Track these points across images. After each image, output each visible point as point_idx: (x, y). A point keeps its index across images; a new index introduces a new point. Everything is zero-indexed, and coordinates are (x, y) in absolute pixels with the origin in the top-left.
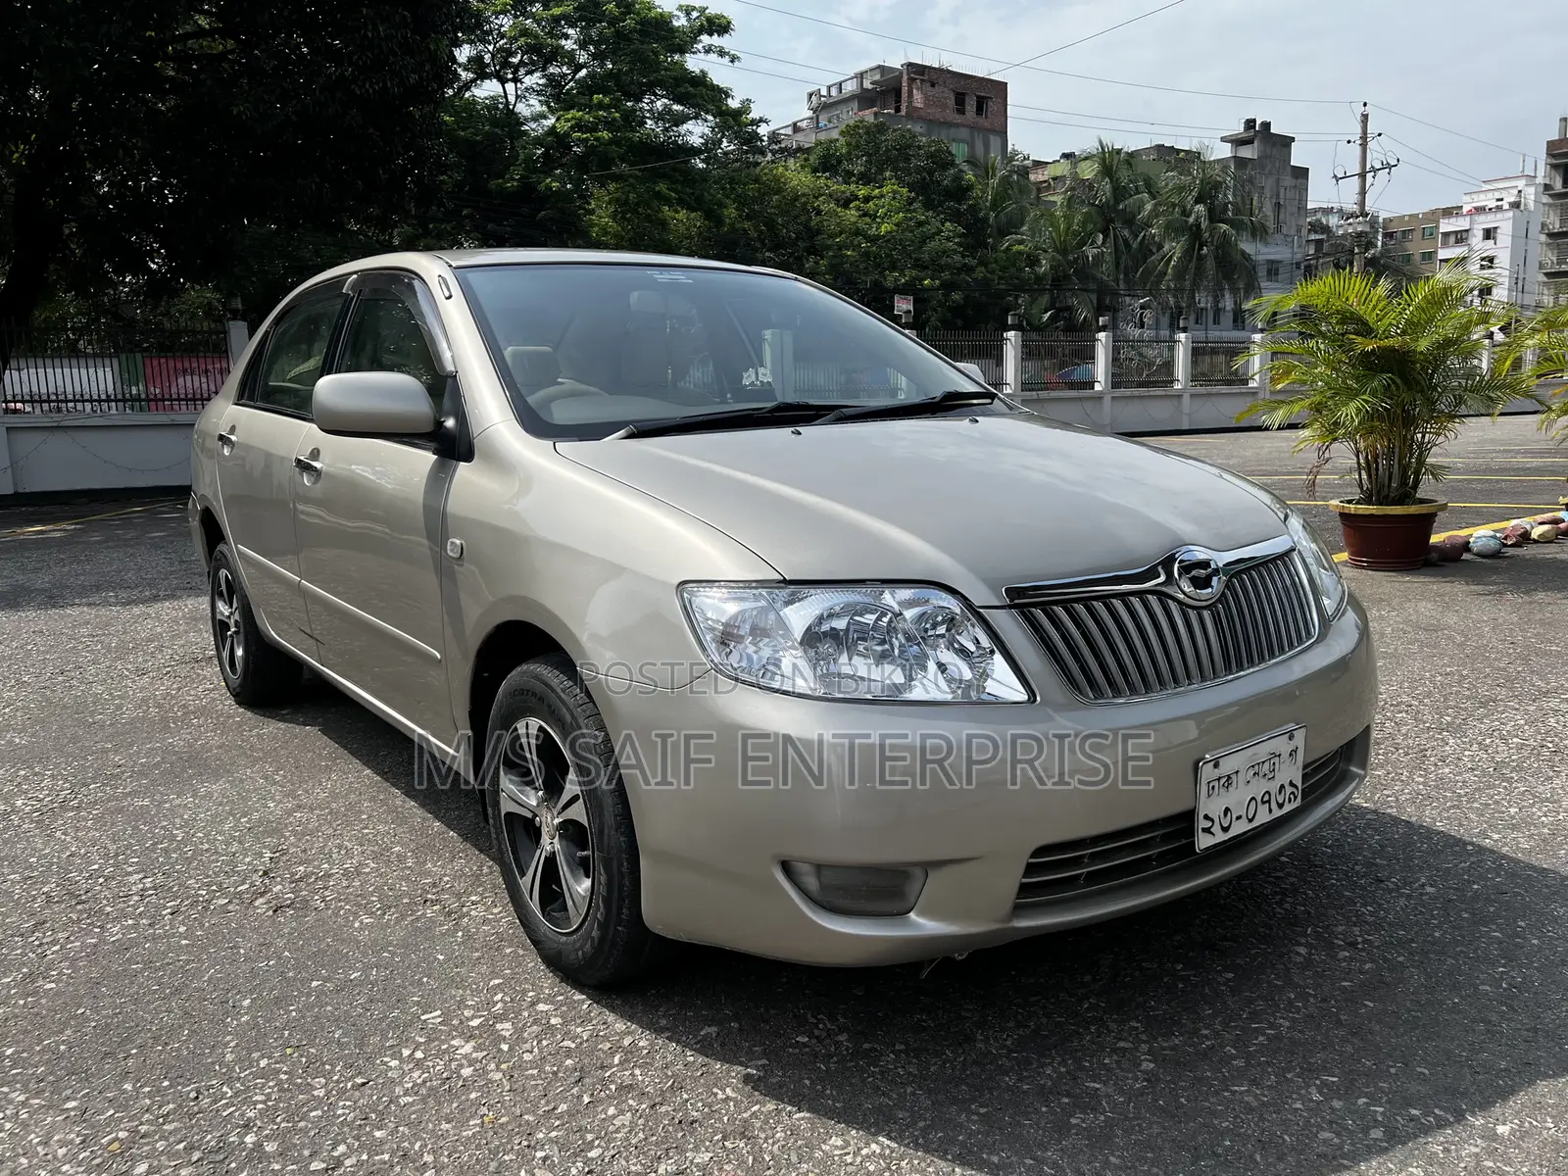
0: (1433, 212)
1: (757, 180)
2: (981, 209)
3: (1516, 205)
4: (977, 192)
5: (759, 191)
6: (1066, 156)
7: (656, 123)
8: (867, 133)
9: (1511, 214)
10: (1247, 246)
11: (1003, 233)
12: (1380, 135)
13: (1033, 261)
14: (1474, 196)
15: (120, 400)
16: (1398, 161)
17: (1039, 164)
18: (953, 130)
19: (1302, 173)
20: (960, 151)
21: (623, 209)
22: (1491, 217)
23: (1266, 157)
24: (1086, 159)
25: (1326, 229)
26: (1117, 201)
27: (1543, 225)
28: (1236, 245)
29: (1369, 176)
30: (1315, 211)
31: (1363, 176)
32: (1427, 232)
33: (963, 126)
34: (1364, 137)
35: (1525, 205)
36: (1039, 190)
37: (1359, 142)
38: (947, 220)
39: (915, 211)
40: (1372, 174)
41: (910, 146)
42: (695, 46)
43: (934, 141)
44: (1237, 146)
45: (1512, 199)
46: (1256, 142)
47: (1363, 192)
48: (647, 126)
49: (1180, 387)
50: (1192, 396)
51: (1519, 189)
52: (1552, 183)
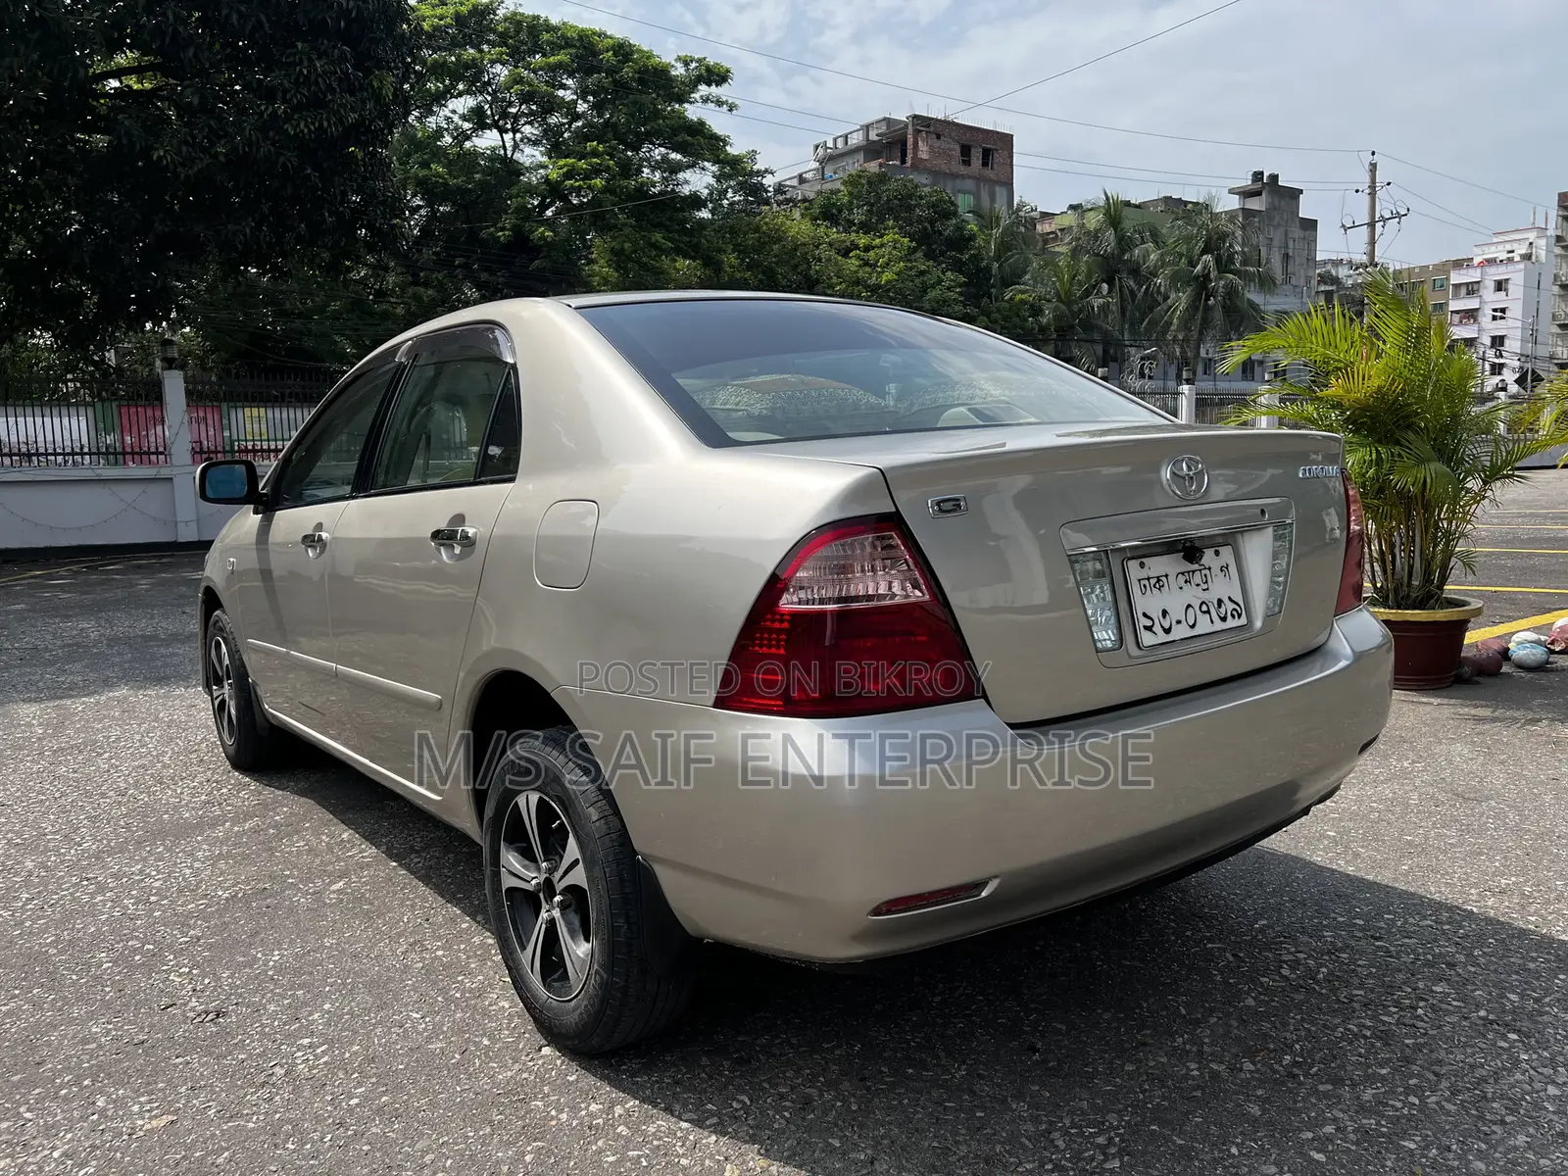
0: (1445, 264)
1: (757, 229)
2: (983, 259)
3: (1527, 257)
4: (980, 241)
5: (759, 241)
6: (1072, 207)
7: (653, 172)
8: (869, 183)
9: (1522, 266)
10: (1254, 296)
11: (1007, 283)
12: (1389, 184)
13: (1036, 311)
14: (1486, 248)
15: (94, 454)
16: (1408, 210)
17: (1046, 216)
18: (958, 181)
19: (1311, 225)
20: (964, 202)
21: (619, 258)
22: (1502, 269)
23: (1275, 209)
24: (1091, 209)
25: (1336, 281)
26: (1123, 252)
27: (1556, 277)
28: (1243, 294)
29: (1379, 225)
30: (1325, 262)
31: (1372, 225)
32: (1438, 284)
33: (970, 177)
34: (1373, 187)
35: (1537, 257)
36: (1046, 242)
37: (1367, 191)
38: (949, 269)
39: (915, 261)
40: (1382, 223)
41: (910, 196)
42: (692, 95)
43: (936, 191)
44: (1245, 198)
45: (1523, 252)
46: (1264, 194)
47: (1372, 242)
48: (644, 175)
51: (1531, 241)
52: (1564, 234)
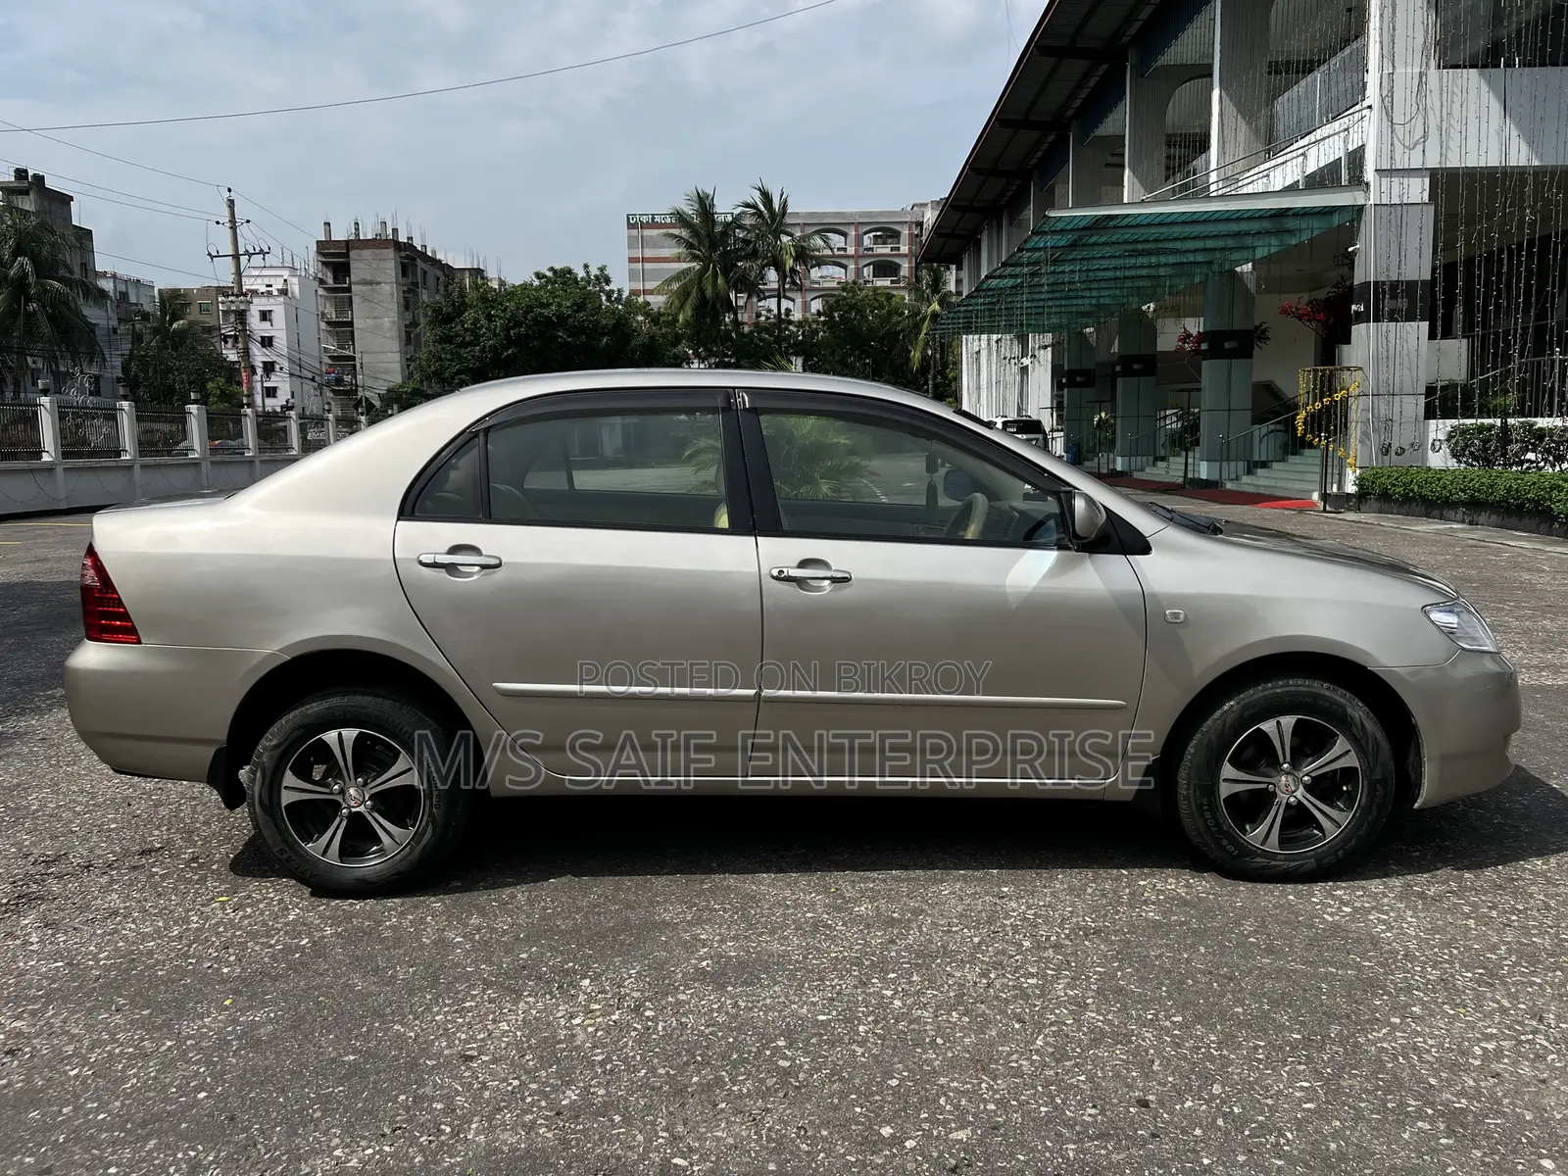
3: (284, 292)
12: (248, 221)
14: (247, 280)
16: (270, 248)
22: (264, 300)
23: (46, 212)
27: (321, 314)
28: (75, 305)
29: (243, 258)
31: (236, 257)
32: (203, 308)
34: (233, 221)
35: (292, 292)
37: (228, 225)
40: (246, 257)
44: (9, 195)
46: (32, 196)
47: (239, 273)
49: (128, 458)
50: (143, 467)
51: (285, 278)
52: (325, 278)
